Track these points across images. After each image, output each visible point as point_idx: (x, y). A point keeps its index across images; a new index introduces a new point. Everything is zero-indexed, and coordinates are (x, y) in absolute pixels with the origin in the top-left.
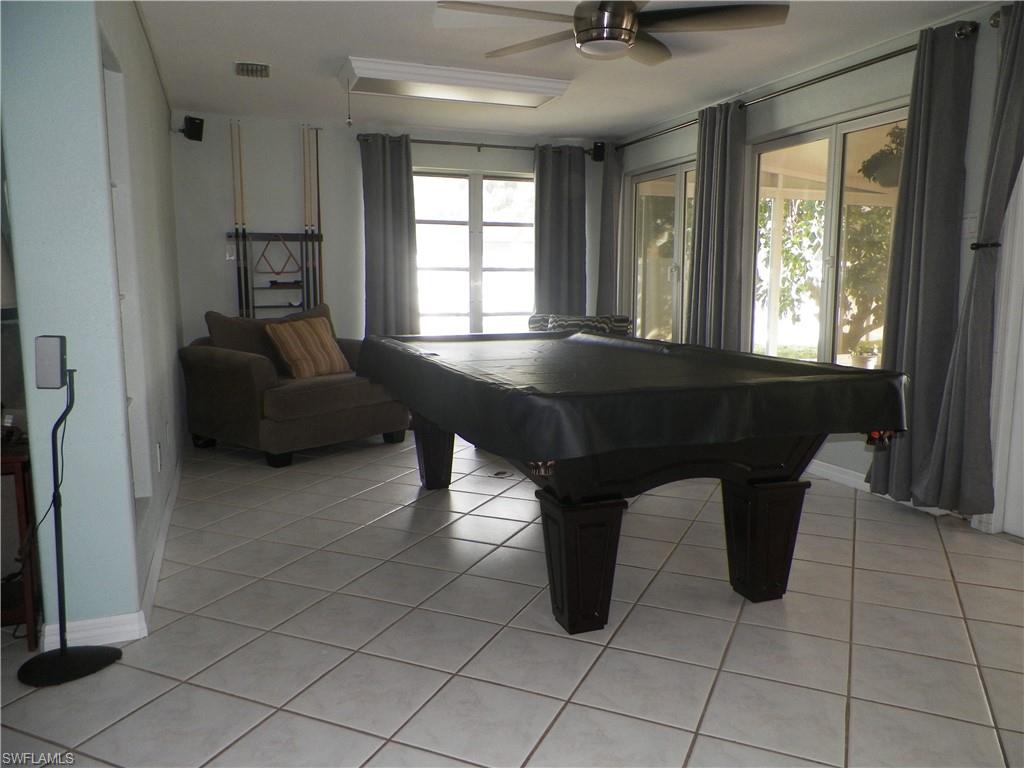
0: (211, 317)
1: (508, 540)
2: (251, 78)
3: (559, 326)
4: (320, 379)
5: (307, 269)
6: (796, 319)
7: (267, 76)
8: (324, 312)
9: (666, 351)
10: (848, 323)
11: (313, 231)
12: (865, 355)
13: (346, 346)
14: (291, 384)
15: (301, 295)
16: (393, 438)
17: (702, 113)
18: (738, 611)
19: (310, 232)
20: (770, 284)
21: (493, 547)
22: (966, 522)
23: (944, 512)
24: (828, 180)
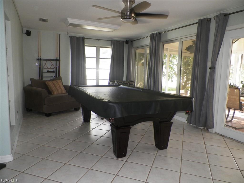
0: (32, 80)
1: (104, 135)
2: (43, 22)
3: (117, 83)
4: (59, 95)
5: (56, 68)
6: (172, 81)
7: (47, 22)
8: (60, 78)
9: (141, 90)
10: (184, 82)
11: (58, 59)
12: (187, 90)
13: (66, 87)
14: (51, 96)
15: (55, 74)
16: (77, 109)
17: (151, 35)
18: (157, 152)
19: (57, 59)
20: (166, 73)
21: (100, 137)
22: (208, 130)
23: (203, 128)
24: (179, 50)
